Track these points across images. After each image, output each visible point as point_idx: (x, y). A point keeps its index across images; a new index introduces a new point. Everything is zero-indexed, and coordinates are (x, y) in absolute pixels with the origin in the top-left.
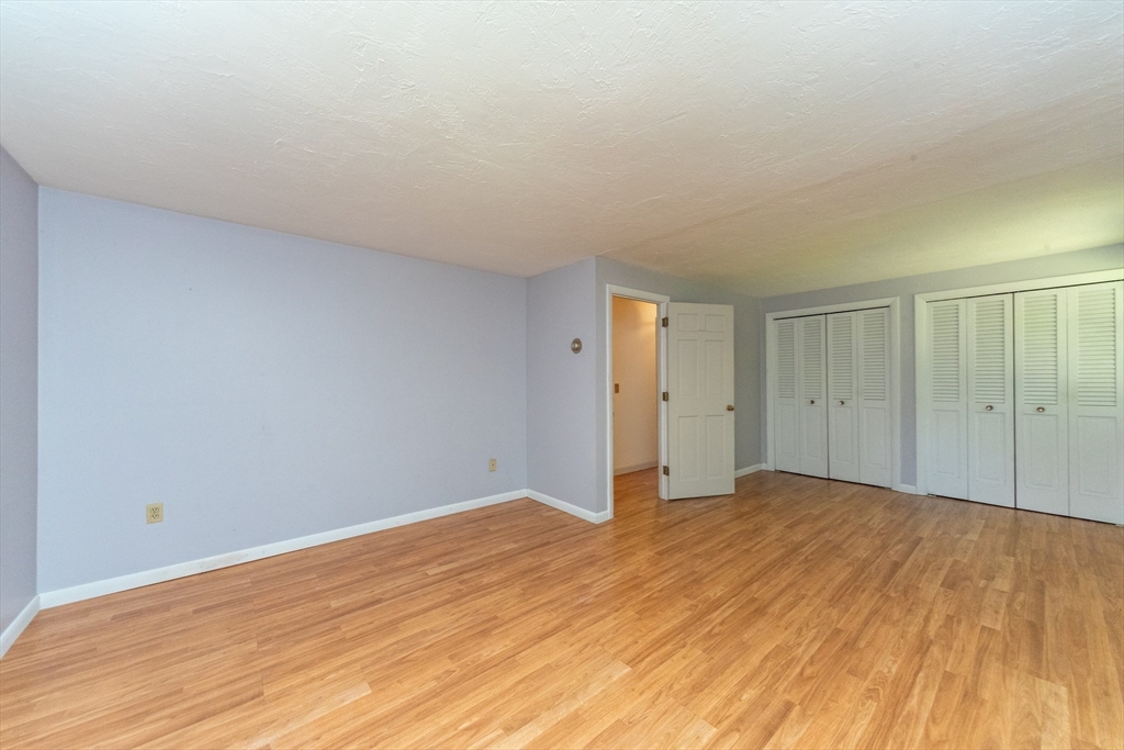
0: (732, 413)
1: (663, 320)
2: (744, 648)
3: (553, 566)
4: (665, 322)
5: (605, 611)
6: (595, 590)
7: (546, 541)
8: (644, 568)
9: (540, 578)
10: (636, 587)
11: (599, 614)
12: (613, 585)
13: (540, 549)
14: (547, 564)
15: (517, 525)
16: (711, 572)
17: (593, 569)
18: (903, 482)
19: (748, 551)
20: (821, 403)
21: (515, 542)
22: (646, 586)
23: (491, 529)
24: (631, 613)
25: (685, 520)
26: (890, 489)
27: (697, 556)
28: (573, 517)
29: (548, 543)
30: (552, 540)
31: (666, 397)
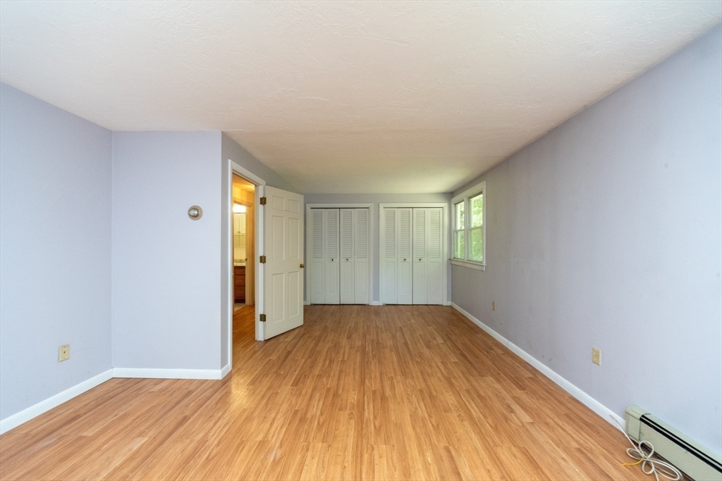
0: (302, 269)
1: (261, 199)
2: (399, 426)
3: (213, 440)
4: (263, 201)
5: (299, 457)
6: (274, 441)
7: (181, 417)
8: (294, 402)
9: (208, 460)
10: (303, 420)
11: (297, 461)
12: (284, 429)
13: (181, 430)
14: (204, 441)
15: (126, 415)
16: (338, 384)
17: (255, 423)
18: (374, 300)
19: (343, 361)
20: (336, 260)
21: (141, 435)
22: (309, 416)
23: (89, 433)
24: (319, 445)
25: (289, 353)
26: (368, 305)
27: (319, 376)
28: (191, 381)
29: (185, 419)
30: (187, 413)
31: (263, 260)
